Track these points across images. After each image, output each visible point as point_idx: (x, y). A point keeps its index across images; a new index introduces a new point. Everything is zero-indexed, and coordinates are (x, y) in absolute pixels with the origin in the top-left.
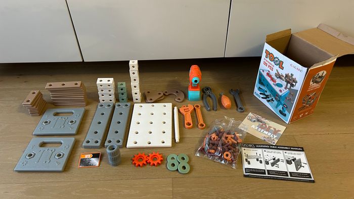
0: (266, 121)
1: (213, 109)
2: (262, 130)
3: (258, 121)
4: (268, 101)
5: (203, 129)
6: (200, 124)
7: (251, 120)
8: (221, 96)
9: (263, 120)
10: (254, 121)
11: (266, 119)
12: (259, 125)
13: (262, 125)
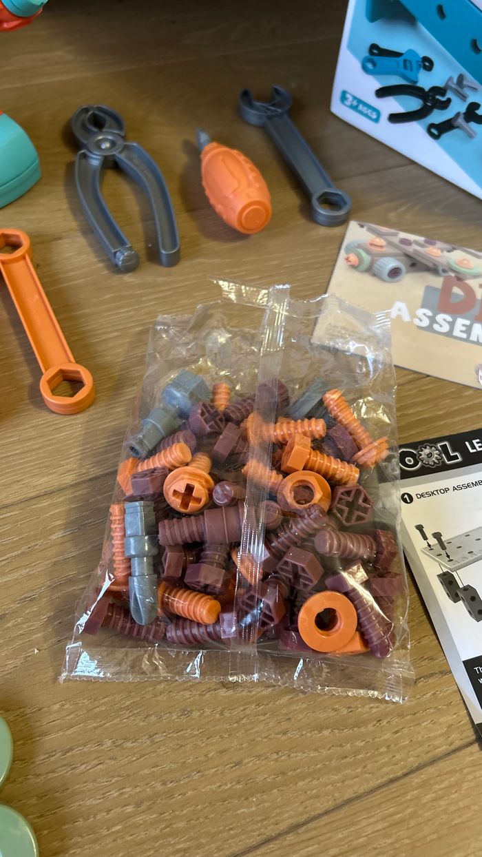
0: (457, 257)
1: (153, 256)
2: (461, 322)
3: (416, 264)
4: (437, 131)
5: (77, 409)
6: (47, 375)
7: (371, 270)
8: (195, 152)
9: (437, 252)
10: (395, 273)
11: (455, 243)
12: (429, 289)
13: (446, 290)
